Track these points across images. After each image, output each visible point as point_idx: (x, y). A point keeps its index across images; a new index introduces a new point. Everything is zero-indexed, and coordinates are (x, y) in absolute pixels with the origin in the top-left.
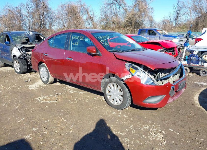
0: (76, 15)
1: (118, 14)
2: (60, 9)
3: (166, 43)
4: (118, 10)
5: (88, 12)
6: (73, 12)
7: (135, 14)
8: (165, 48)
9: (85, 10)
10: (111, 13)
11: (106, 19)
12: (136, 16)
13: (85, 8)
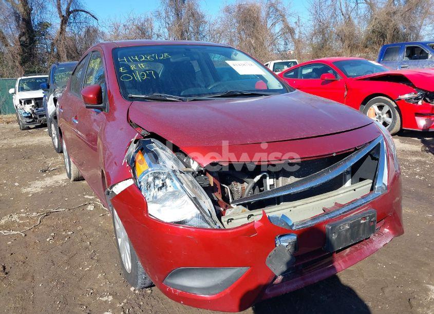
0: (254, 25)
1: (353, 15)
2: (223, 15)
3: (428, 76)
4: (353, 5)
5: (283, 16)
6: (248, 19)
7: (394, 13)
8: (423, 90)
9: (278, 13)
10: (334, 16)
11: (322, 30)
12: (395, 17)
13: (277, 10)
